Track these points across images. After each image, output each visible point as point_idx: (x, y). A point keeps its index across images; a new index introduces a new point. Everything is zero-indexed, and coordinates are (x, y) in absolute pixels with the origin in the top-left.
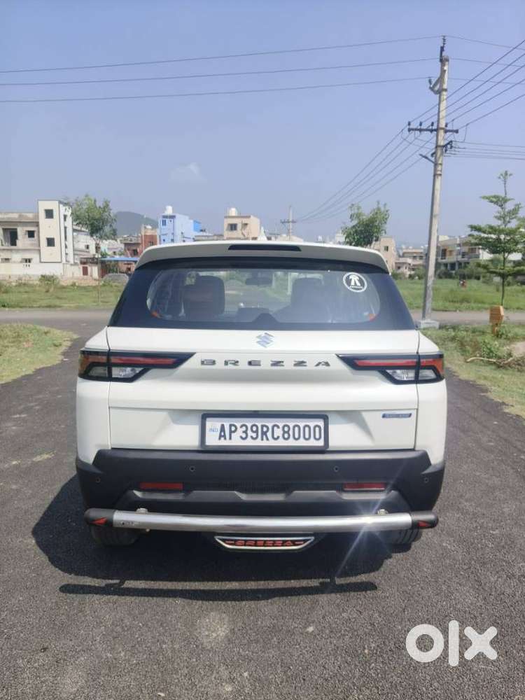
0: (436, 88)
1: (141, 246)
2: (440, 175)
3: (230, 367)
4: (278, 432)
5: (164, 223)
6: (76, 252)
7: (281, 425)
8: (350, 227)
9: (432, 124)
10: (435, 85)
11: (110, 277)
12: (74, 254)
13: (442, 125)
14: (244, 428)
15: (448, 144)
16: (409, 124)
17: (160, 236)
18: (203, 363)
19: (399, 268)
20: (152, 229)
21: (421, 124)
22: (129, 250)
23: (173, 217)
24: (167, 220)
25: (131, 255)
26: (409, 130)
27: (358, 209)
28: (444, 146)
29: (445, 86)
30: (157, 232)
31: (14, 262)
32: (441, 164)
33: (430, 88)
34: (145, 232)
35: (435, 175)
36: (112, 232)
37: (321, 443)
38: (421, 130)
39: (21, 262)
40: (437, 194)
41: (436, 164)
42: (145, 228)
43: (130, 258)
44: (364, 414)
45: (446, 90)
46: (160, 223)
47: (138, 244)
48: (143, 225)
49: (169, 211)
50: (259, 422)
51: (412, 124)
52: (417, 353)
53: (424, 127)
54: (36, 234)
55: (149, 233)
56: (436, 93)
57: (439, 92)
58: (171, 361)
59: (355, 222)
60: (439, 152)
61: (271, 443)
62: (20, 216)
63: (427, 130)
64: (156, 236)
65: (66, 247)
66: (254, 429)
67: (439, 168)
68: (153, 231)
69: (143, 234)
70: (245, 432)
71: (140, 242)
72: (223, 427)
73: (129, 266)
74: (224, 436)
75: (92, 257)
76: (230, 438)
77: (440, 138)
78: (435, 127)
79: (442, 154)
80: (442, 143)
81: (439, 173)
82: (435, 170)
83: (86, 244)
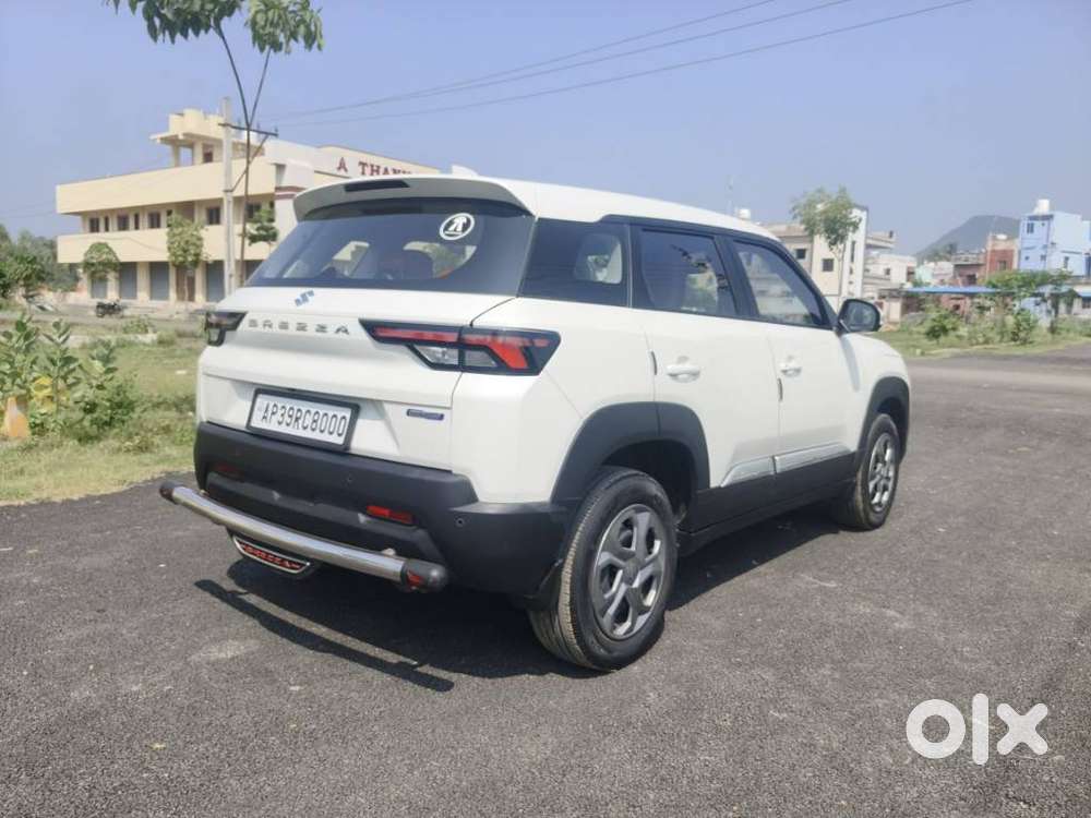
1: (982, 269)
3: (268, 330)
4: (309, 420)
5: (1031, 229)
6: (866, 280)
7: (313, 411)
11: (912, 317)
12: (864, 283)
14: (283, 411)
17: (1020, 253)
20: (1008, 239)
22: (961, 275)
23: (1048, 218)
24: (1037, 224)
25: (963, 283)
30: (1016, 245)
31: (773, 296)
34: (993, 245)
36: (948, 249)
37: (341, 440)
39: (782, 296)
42: (994, 238)
43: (962, 289)
44: (387, 407)
46: (1023, 227)
47: (978, 266)
48: (991, 234)
49: (1043, 207)
50: (297, 405)
52: (471, 325)
54: (807, 255)
55: (1001, 247)
61: (300, 433)
62: (789, 228)
64: (1012, 251)
65: (851, 272)
66: (291, 413)
68: (1008, 243)
69: (989, 249)
70: (283, 415)
71: (981, 262)
72: (268, 405)
73: (959, 302)
74: (266, 418)
75: (897, 287)
76: (270, 421)
83: (886, 267)
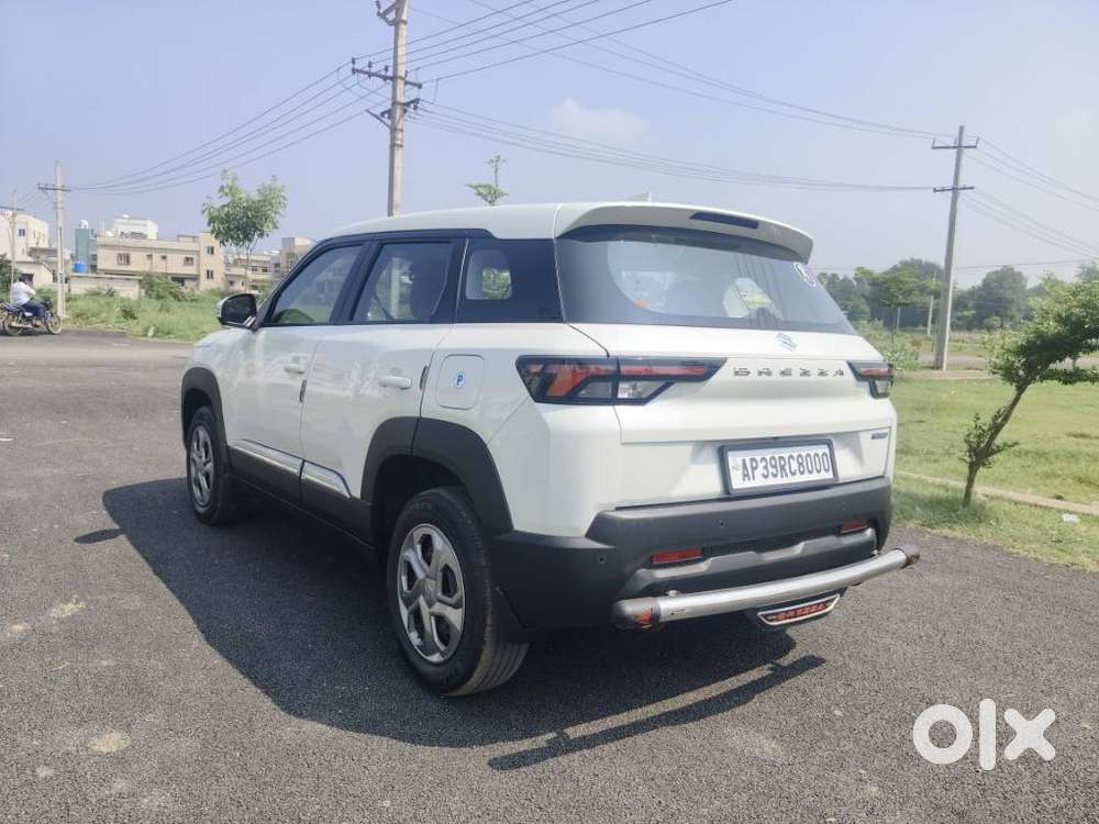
0: (391, 16)
2: (401, 146)
3: (764, 377)
7: (796, 456)
8: (217, 206)
9: (386, 69)
10: (388, 11)
13: (401, 73)
14: (764, 463)
15: (412, 102)
16: (353, 62)
18: (736, 373)
19: (232, 283)
21: (370, 66)
26: (354, 71)
27: (234, 180)
28: (404, 104)
29: (404, 17)
32: (402, 131)
33: (378, 14)
35: (393, 146)
37: (830, 475)
38: (370, 75)
40: (398, 172)
41: (393, 130)
44: (860, 436)
45: (405, 22)
50: (777, 453)
51: (357, 61)
53: (373, 70)
56: (391, 23)
57: (396, 23)
58: (701, 371)
59: (226, 200)
60: (398, 112)
61: (790, 479)
63: (376, 75)
66: (773, 462)
67: (399, 135)
70: (766, 468)
72: (744, 461)
74: (748, 475)
76: (754, 478)
77: (399, 92)
78: (390, 73)
79: (402, 116)
80: (401, 99)
81: (399, 142)
82: (393, 138)
